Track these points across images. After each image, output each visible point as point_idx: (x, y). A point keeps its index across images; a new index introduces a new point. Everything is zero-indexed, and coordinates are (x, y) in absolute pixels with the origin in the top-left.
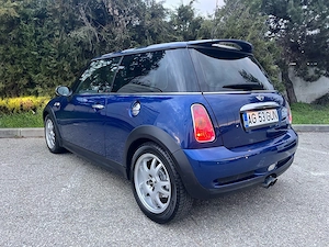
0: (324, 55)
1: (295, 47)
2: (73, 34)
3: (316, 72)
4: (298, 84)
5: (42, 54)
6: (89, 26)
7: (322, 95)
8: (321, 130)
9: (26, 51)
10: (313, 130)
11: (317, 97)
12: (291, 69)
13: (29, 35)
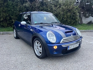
0: (91, 10)
1: (83, 8)
2: (24, 5)
3: (89, 15)
4: (83, 18)
5: (14, 10)
6: (29, 3)
7: (90, 21)
8: (91, 31)
9: (9, 9)
10: (88, 31)
11: (88, 22)
12: (82, 14)
13: (10, 4)
